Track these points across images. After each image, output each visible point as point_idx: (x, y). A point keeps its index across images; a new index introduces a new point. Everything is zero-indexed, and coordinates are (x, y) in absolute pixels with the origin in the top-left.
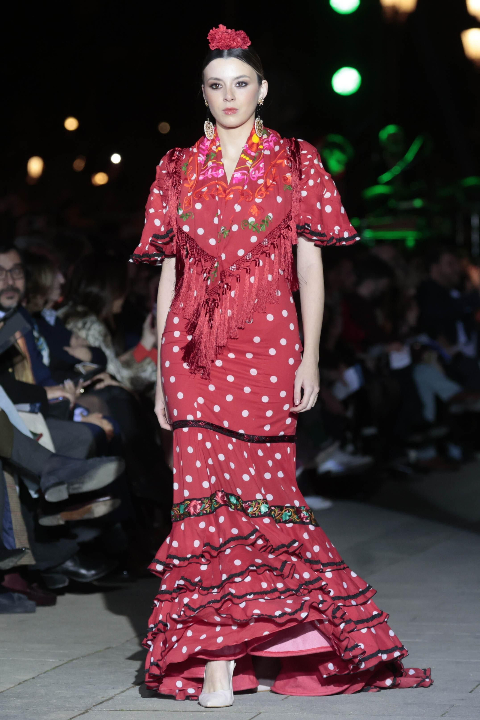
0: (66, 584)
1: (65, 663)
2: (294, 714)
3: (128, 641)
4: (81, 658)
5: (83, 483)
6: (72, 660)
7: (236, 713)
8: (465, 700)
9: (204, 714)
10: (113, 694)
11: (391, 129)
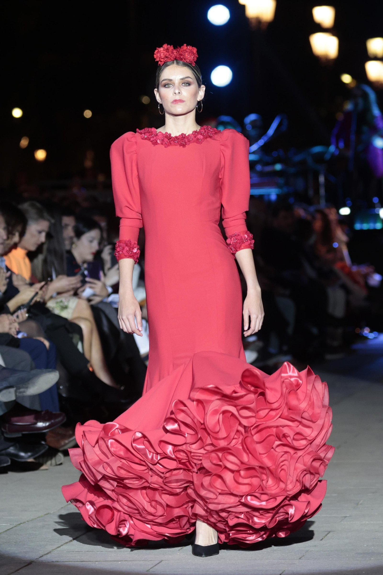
0: (9, 463)
1: (15, 527)
2: (188, 561)
3: (62, 508)
4: (27, 522)
5: (27, 388)
6: (19, 524)
7: (144, 561)
8: (317, 546)
9: (120, 563)
10: (51, 549)
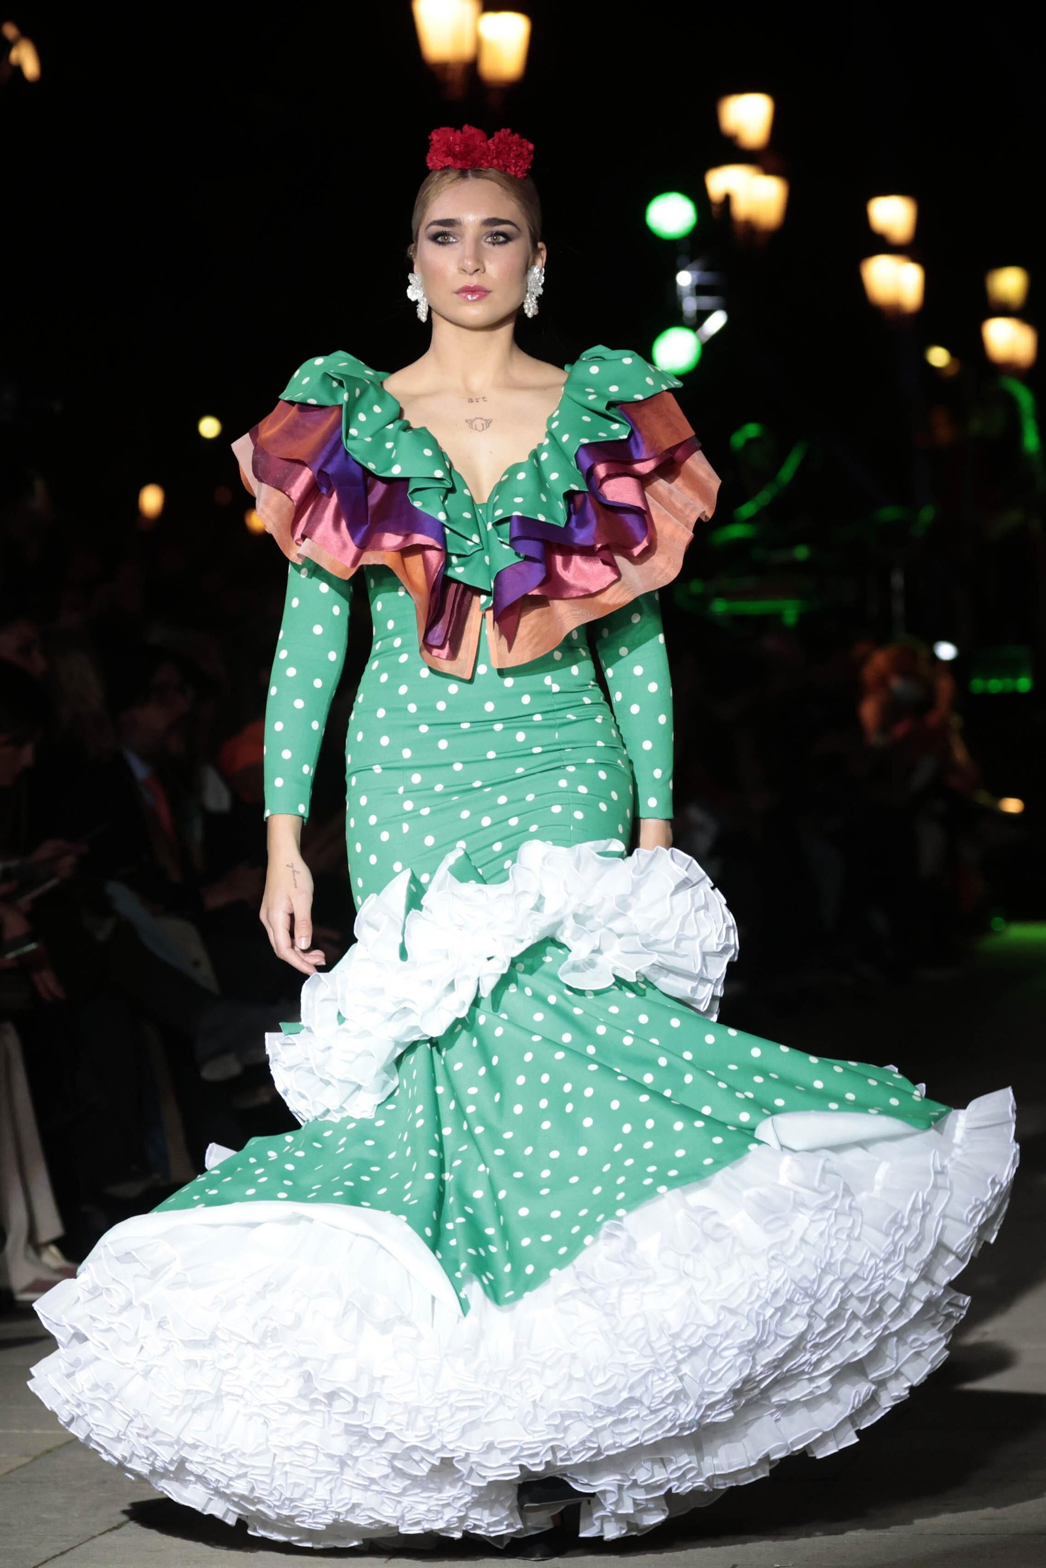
11: (752, 430)
